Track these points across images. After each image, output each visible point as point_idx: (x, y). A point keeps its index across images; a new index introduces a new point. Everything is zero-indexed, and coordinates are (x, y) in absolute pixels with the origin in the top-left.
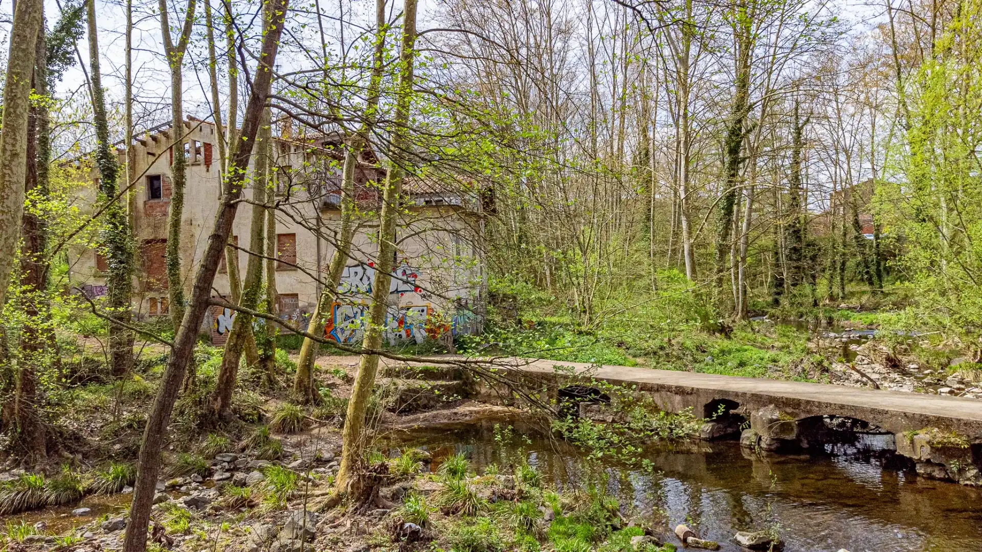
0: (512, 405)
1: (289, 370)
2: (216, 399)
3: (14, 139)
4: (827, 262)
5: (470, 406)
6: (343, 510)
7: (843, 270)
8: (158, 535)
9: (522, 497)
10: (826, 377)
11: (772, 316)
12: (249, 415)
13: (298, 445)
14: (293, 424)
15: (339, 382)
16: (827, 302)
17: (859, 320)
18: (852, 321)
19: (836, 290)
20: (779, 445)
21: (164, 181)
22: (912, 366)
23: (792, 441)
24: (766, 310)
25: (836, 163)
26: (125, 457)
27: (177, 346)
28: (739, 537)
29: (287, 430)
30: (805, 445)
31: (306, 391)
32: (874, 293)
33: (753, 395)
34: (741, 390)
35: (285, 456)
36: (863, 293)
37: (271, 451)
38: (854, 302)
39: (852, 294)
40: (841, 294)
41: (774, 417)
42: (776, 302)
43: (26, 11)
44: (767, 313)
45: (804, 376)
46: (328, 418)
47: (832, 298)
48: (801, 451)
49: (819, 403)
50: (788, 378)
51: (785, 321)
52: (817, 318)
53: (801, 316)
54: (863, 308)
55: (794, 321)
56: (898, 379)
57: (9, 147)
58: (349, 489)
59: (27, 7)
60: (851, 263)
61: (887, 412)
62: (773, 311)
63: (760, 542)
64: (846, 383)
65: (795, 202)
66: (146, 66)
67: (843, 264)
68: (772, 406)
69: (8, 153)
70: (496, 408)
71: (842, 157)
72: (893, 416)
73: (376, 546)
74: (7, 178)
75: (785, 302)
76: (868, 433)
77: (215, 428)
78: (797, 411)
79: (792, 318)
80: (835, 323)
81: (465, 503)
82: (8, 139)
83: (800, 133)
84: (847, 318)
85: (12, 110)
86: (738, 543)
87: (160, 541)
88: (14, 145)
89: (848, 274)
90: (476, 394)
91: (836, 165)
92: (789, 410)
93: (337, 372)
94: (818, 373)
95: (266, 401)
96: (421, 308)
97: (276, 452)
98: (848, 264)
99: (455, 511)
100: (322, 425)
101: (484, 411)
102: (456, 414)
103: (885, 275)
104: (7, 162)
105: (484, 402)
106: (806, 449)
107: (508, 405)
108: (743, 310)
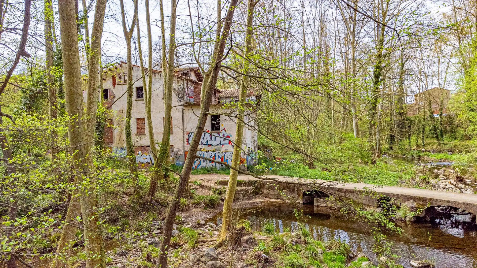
0: (280, 199)
1: (175, 181)
2: (149, 196)
3: (94, 82)
4: (416, 128)
5: (259, 199)
6: (225, 248)
7: (423, 132)
8: (150, 258)
9: (306, 243)
10: (429, 186)
11: (389, 155)
12: (163, 203)
13: (187, 217)
14: (183, 207)
15: (197, 187)
16: (416, 148)
17: (434, 157)
18: (431, 158)
19: (420, 141)
20: (415, 219)
21: (110, 92)
22: (468, 181)
23: (423, 217)
24: (386, 152)
25: (420, 80)
26: (111, 222)
27: (183, 176)
28: (412, 263)
29: (181, 210)
30: (428, 219)
31: (186, 192)
32: (439, 144)
33: (402, 195)
34: (395, 193)
35: (183, 223)
36: (434, 143)
37: (177, 220)
38: (429, 148)
39: (428, 144)
40: (422, 144)
41: (414, 206)
42: (391, 148)
43: (98, 26)
44: (387, 153)
45: (418, 186)
46: (198, 204)
47: (418, 146)
48: (426, 222)
49: (436, 200)
50: (410, 187)
51: (396, 157)
52: (412, 156)
53: (404, 155)
54: (434, 151)
55: (401, 157)
56: (463, 187)
57: (92, 86)
58: (228, 238)
59: (98, 24)
60: (427, 129)
61: (471, 204)
62: (390, 152)
63: (423, 265)
64: (439, 189)
65: (400, 100)
66: (108, 39)
67: (424, 129)
68: (412, 201)
69: (92, 89)
70: (272, 200)
71: (423, 77)
72: (474, 206)
73: (250, 265)
74: (92, 100)
75: (395, 148)
76: (458, 214)
77: (149, 209)
78: (425, 203)
79: (400, 156)
80: (422, 158)
81: (283, 246)
82: (91, 82)
83: (403, 66)
84: (428, 156)
85: (93, 70)
86: (413, 266)
87: (150, 261)
88: (94, 85)
89: (426, 134)
90: (262, 194)
91: (420, 81)
92: (421, 203)
93: (196, 182)
94: (424, 184)
95: (168, 196)
96: (231, 152)
97: (179, 221)
98: (426, 129)
99: (279, 249)
100: (195, 207)
101: (267, 201)
102: (254, 203)
103: (444, 134)
104: (91, 93)
105: (266, 197)
106: (429, 221)
107: (278, 199)
108: (378, 153)
